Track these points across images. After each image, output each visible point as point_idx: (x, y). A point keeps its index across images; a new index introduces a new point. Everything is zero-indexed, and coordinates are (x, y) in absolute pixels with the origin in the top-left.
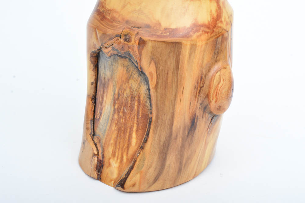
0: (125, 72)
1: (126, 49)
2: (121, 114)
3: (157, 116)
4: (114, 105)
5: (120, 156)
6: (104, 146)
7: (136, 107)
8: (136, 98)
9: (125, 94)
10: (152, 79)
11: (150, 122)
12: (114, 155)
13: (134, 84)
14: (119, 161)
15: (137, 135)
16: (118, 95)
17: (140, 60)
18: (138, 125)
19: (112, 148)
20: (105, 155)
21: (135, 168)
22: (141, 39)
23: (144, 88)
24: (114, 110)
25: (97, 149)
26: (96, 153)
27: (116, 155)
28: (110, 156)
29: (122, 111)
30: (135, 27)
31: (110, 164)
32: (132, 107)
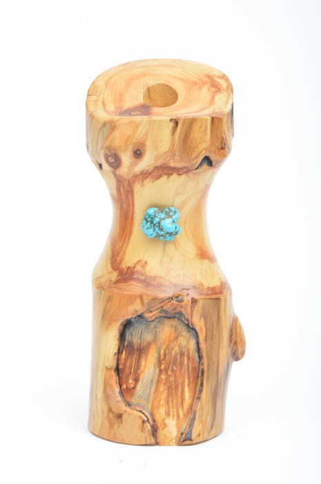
0: (173, 331)
1: (179, 309)
2: (170, 373)
3: (208, 365)
4: (160, 366)
5: (175, 413)
6: (152, 410)
7: (186, 363)
8: (186, 354)
9: (173, 352)
10: (202, 333)
11: (203, 373)
12: (168, 414)
13: (182, 341)
14: (175, 418)
15: (189, 389)
16: (165, 355)
17: (192, 317)
18: (189, 379)
19: (164, 409)
20: (156, 419)
21: (197, 419)
22: (192, 298)
23: (192, 343)
24: (161, 371)
25: (145, 416)
26: (146, 419)
27: (171, 413)
28: (164, 416)
29: (170, 369)
30: (184, 289)
31: (165, 425)
32: (182, 363)
